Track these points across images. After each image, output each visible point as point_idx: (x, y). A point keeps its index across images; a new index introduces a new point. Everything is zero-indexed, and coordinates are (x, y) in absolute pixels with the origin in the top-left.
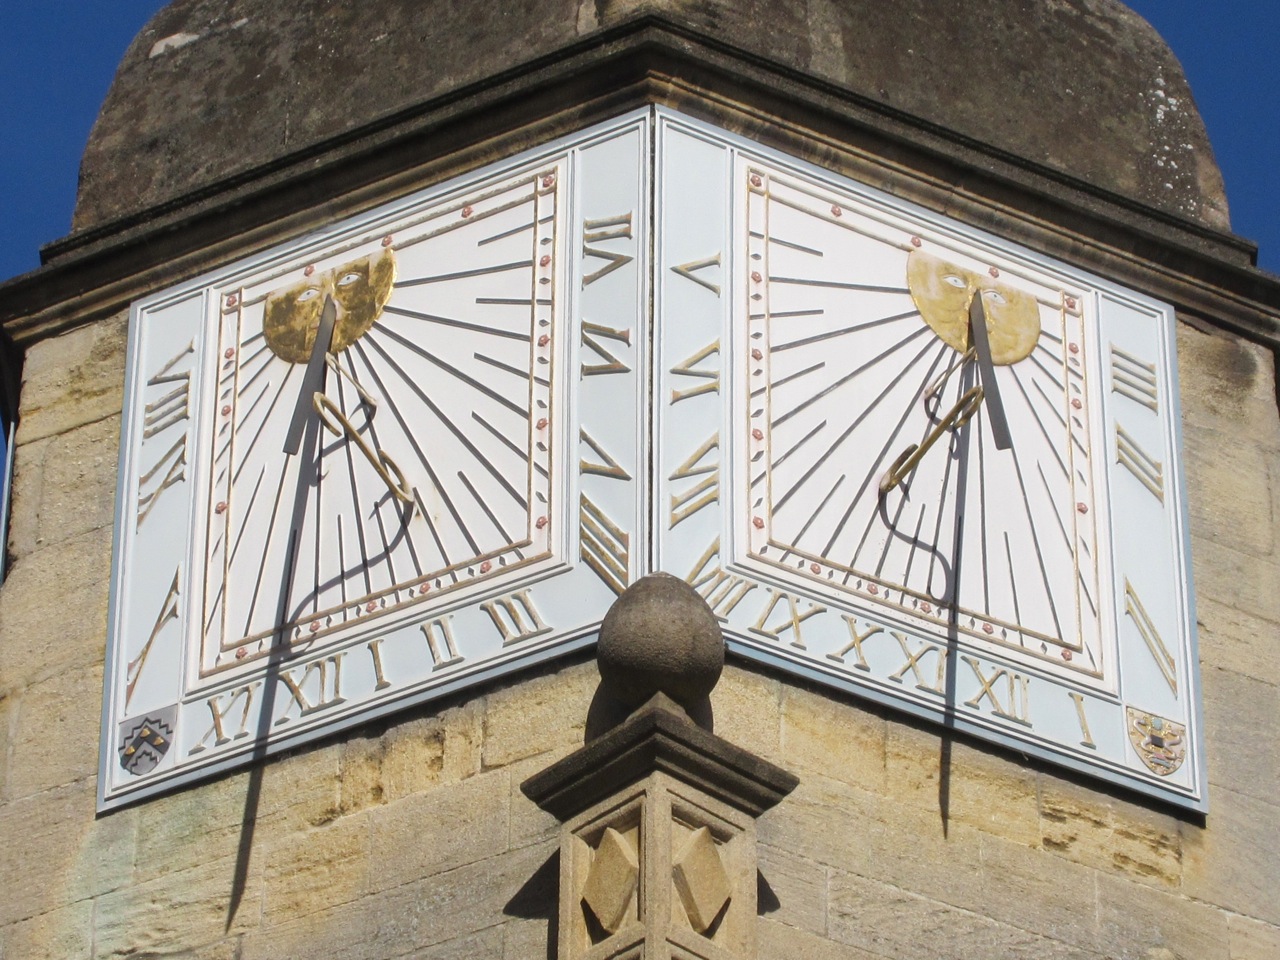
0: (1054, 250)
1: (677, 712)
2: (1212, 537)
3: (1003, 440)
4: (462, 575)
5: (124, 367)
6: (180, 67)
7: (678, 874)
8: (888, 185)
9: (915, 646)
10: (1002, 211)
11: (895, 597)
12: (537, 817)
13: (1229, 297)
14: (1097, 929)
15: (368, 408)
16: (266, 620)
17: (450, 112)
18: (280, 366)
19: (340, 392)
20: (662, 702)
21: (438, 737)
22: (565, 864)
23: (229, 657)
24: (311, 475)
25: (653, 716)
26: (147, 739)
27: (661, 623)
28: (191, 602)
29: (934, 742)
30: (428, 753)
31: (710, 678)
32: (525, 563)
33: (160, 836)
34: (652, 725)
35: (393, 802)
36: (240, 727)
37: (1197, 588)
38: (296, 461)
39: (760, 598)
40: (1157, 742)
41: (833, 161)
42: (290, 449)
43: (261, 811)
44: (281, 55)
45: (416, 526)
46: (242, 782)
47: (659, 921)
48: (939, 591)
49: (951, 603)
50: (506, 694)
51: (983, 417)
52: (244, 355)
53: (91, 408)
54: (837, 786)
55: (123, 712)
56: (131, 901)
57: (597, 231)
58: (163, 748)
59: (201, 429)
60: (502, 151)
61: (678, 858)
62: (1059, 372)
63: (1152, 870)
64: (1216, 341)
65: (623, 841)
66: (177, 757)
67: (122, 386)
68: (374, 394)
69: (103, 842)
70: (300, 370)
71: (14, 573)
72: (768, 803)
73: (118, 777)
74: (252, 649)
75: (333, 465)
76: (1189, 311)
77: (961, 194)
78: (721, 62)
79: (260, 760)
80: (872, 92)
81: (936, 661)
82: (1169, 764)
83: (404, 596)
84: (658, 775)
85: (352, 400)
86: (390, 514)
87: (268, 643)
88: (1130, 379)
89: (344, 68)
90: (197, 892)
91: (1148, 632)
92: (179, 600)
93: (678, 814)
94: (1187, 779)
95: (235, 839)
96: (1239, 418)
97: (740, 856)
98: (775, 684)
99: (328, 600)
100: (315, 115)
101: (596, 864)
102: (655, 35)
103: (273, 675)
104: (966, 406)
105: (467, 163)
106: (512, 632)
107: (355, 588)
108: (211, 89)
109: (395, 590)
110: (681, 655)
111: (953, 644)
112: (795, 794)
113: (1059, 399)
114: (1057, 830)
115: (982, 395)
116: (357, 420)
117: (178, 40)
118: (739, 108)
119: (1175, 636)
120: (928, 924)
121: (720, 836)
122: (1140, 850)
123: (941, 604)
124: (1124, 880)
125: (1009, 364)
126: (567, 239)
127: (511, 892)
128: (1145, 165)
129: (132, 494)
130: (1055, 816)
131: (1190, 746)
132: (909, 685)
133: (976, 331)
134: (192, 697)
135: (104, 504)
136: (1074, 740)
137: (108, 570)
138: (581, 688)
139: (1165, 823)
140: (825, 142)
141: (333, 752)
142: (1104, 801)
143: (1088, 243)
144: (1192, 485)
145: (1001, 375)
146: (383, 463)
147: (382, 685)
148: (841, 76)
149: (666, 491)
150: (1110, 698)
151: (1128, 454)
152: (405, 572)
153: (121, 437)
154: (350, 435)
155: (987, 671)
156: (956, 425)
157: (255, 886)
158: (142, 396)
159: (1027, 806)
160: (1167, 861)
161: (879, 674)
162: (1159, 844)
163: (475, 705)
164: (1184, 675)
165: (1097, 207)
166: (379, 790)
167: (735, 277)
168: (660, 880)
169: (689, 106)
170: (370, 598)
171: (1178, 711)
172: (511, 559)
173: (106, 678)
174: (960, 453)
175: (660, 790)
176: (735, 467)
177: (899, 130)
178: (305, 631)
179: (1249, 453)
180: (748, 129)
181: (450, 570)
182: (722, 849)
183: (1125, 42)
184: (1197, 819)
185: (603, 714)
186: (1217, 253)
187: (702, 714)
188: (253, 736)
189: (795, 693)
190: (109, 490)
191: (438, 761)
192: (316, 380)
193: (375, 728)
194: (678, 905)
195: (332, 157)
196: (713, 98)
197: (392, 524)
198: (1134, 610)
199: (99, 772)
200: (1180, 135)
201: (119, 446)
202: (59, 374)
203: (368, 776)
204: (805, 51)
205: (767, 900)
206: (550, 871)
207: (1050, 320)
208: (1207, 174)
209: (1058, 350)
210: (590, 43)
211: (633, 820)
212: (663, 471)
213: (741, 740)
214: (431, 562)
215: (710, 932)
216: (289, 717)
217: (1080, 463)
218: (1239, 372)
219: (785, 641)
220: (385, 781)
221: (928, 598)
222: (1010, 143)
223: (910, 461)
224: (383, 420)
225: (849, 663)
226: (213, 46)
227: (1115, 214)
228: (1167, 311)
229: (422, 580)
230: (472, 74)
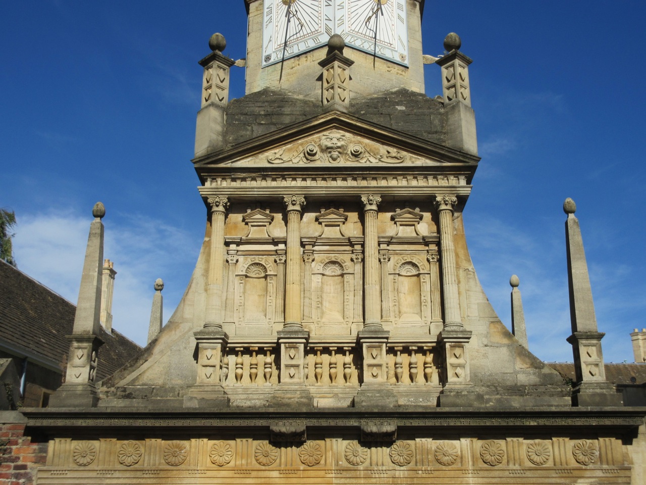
1: (339, 53)
2: (410, 29)
3: (382, 14)
4: (309, 35)
5: (263, 7)
7: (339, 75)
9: (370, 44)
11: (368, 37)
12: (320, 67)
14: (394, 83)
15: (296, 11)
16: (283, 41)
18: (284, 6)
19: (292, 9)
20: (336, 51)
21: (307, 57)
22: (324, 74)
23: (278, 47)
24: (289, 21)
25: (335, 53)
26: (268, 58)
27: (336, 41)
28: (273, 39)
29: (373, 57)
30: (306, 59)
31: (343, 48)
32: (318, 33)
33: (270, 71)
34: (335, 54)
35: (301, 66)
36: (280, 56)
37: (408, 36)
38: (287, 18)
39: (350, 37)
40: (402, 57)
42: (286, 16)
43: (283, 67)
45: (303, 28)
46: (281, 63)
47: (336, 81)
48: (374, 36)
49: (375, 38)
50: (316, 51)
51: (380, 12)
52: (279, 4)
53: (259, 12)
54: (360, 63)
55: (265, 54)
56: (266, 80)
58: (270, 59)
59: (274, 15)
61: (339, 72)
62: (390, 6)
63: (401, 75)
64: (411, 1)
65: (331, 70)
66: (272, 60)
67: (263, 9)
68: (297, 10)
69: (262, 72)
70: (287, 6)
71: (250, 35)
72: (351, 65)
73: (264, 63)
74: (281, 45)
75: (292, 20)
79: (283, 61)
81: (373, 46)
82: (404, 60)
83: (302, 38)
84: (336, 61)
85: (294, 10)
86: (300, 26)
87: (284, 45)
88: (400, 7)
90: (275, 79)
91: (402, 42)
92: (272, 39)
93: (339, 67)
94: (406, 62)
95: (280, 71)
96: (414, 12)
97: (347, 72)
98: (351, 49)
99: (291, 38)
101: (328, 74)
103: (284, 49)
104: (377, 10)
106: (316, 42)
107: (295, 37)
109: (300, 37)
110: (339, 45)
111: (375, 43)
112: (354, 64)
113: (390, 9)
114: (389, 69)
115: (379, 8)
116: (295, 13)
119: (405, 43)
120: (372, 82)
121: (344, 70)
122: (400, 72)
123: (374, 38)
124: (398, 76)
125: (383, 5)
127: (317, 78)
129: (265, 24)
130: (389, 67)
131: (407, 58)
132: (369, 49)
133: (379, 0)
134: (274, 52)
135: (261, 26)
136: (391, 57)
137: (262, 35)
138: (326, 50)
139: (403, 68)
141: (293, 59)
142: (395, 65)
144: (408, 22)
145: (382, 6)
146: (298, 19)
147: (299, 50)
149: (337, 22)
150: (396, 51)
152: (302, 34)
153: (263, 16)
154: (294, 15)
155: (380, 47)
156: (376, 13)
157: (283, 78)
158: (266, 10)
159: (385, 66)
160: (403, 73)
161: (366, 48)
162: (403, 71)
163: (311, 52)
164: (406, 48)
166: (299, 64)
168: (336, 76)
170: (297, 38)
171: (405, 53)
172: (316, 32)
173: (262, 50)
174: (377, 17)
175: (336, 63)
176: (346, 19)
178: (289, 43)
179: (416, 17)
181: (308, 34)
182: (345, 71)
184: (408, 68)
185: (329, 53)
187: (342, 53)
188: (282, 57)
189: (354, 50)
190: (262, 24)
191: (307, 60)
192: (289, 7)
193: (298, 56)
194: (339, 79)
197: (300, 28)
198: (400, 39)
199: (262, 63)
201: (263, 18)
202: (254, 8)
203: (297, 62)
205: (350, 79)
206: (322, 75)
209: (390, 3)
211: (333, 67)
212: (336, 20)
213: (347, 57)
214: (305, 33)
215: (343, 83)
216: (287, 55)
217: (393, 18)
218: (415, 6)
219: (353, 43)
220: (300, 63)
221: (372, 37)
223: (370, 18)
224: (298, 13)
225: (362, 46)
229: (304, 35)
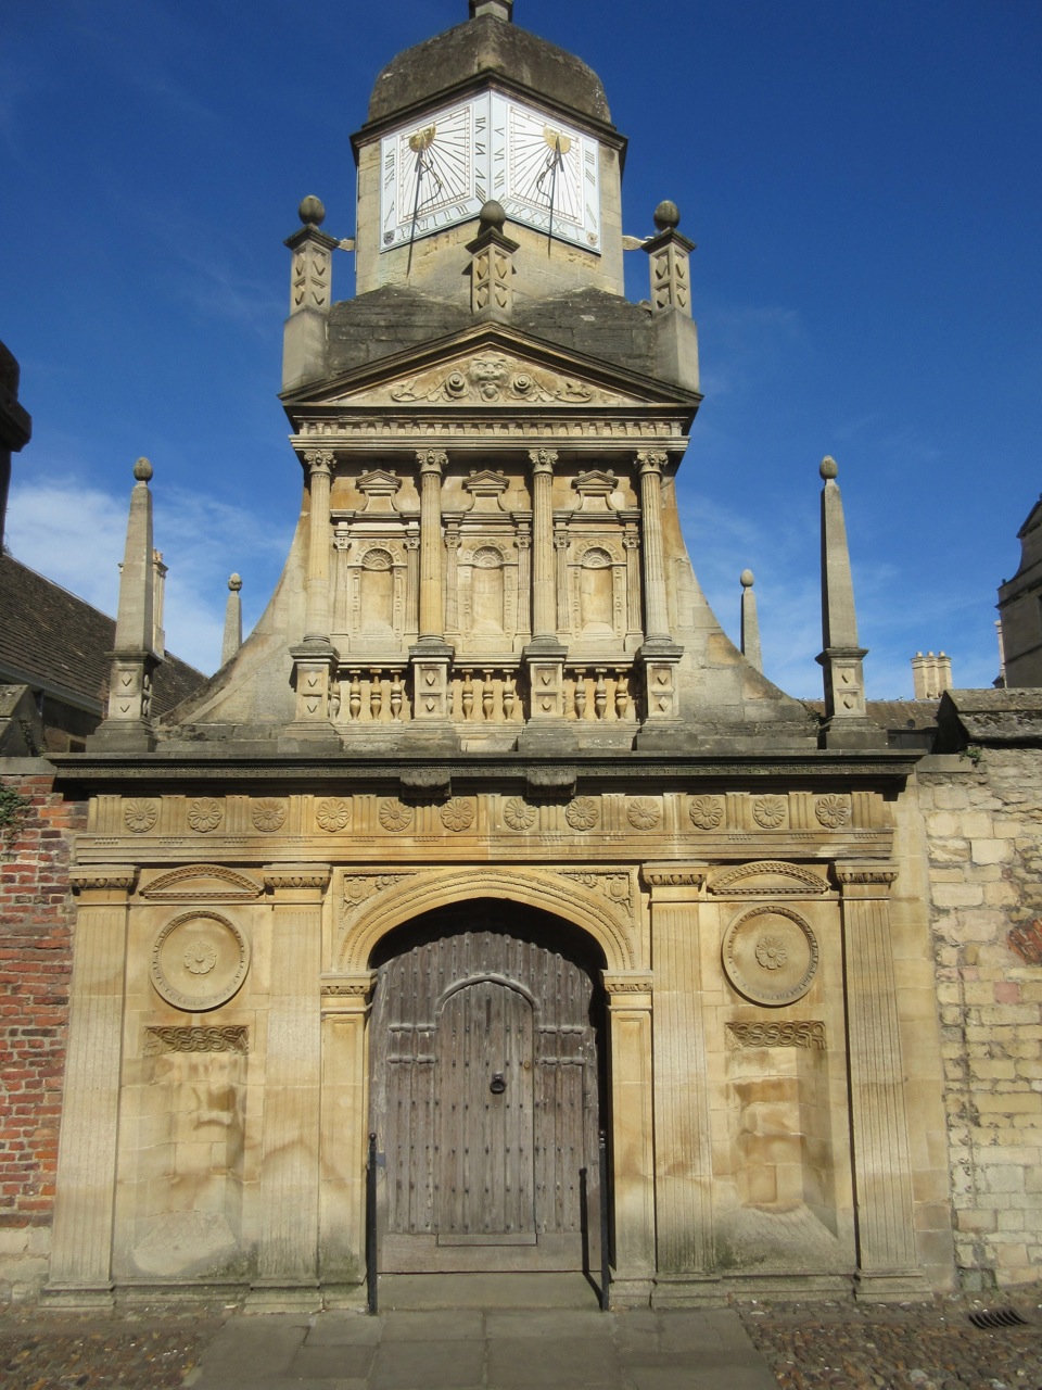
0: (575, 127)
1: (496, 231)
2: (604, 194)
3: (562, 170)
4: (452, 200)
5: (380, 154)
6: (389, 82)
7: (496, 265)
8: (540, 111)
9: (544, 217)
10: (563, 117)
11: (540, 206)
12: (468, 253)
13: (611, 139)
14: (579, 279)
15: (432, 162)
16: (412, 210)
17: (446, 92)
18: (413, 153)
19: (426, 159)
20: (493, 228)
21: (448, 236)
22: (474, 263)
23: (405, 218)
24: (420, 178)
25: (491, 231)
26: (389, 237)
27: (492, 211)
28: (397, 207)
29: (547, 238)
30: (446, 239)
31: (502, 223)
32: (465, 198)
33: (392, 258)
34: (491, 233)
35: (439, 250)
36: (408, 235)
37: (600, 204)
38: (417, 173)
39: (513, 205)
40: (591, 238)
41: (528, 105)
42: (416, 171)
43: (413, 252)
44: (410, 79)
45: (443, 189)
46: (409, 246)
47: (492, 275)
48: (549, 205)
49: (551, 207)
50: (462, 227)
51: (558, 165)
52: (405, 150)
53: (374, 162)
54: (528, 248)
55: (384, 230)
56: (387, 272)
57: (479, 121)
58: (393, 239)
59: (397, 167)
60: (458, 102)
61: (496, 261)
62: (574, 156)
63: (589, 266)
64: (607, 149)
65: (486, 259)
66: (395, 241)
67: (380, 157)
68: (433, 159)
69: (381, 258)
70: (417, 154)
72: (514, 250)
73: (384, 245)
74: (409, 217)
75: (425, 175)
76: (603, 142)
77: (555, 113)
78: (504, 80)
79: (412, 241)
80: (537, 88)
81: (548, 220)
82: (594, 244)
83: (440, 205)
84: (492, 244)
85: (428, 161)
86: (437, 186)
87: (413, 215)
88: (589, 157)
89: (424, 81)
90: (400, 271)
91: (591, 214)
92: (394, 206)
93: (496, 253)
94: (597, 247)
95: (408, 257)
96: (611, 167)
97: (508, 261)
98: (515, 225)
99: (425, 206)
100: (418, 93)
101: (480, 263)
102: (490, 73)
103: (414, 222)
104: (555, 162)
105: (451, 104)
106: (463, 213)
107: (430, 203)
108: (396, 87)
109: (438, 204)
110: (497, 218)
111: (551, 216)
112: (519, 249)
113: (574, 162)
114: (572, 258)
115: (558, 160)
116: (430, 165)
117: (388, 75)
118: (508, 92)
119: (596, 216)
120: (546, 277)
121: (504, 257)
122: (587, 262)
123: (549, 208)
124: (585, 269)
125: (564, 153)
126: (472, 123)
127: (463, 270)
128: (594, 107)
129: (384, 182)
130: (571, 255)
131: (599, 239)
132: (542, 226)
133: (557, 146)
134: (398, 227)
135: (378, 185)
136: (575, 238)
137: (380, 199)
138: (477, 225)
139: (592, 256)
140: (527, 100)
141: (427, 241)
142: (581, 251)
143: (581, 125)
144: (601, 182)
146: (435, 175)
147: (436, 225)
148: (530, 84)
149: (494, 181)
150: (582, 229)
151: (588, 174)
152: (440, 200)
153: (381, 169)
154: (428, 169)
155: (558, 223)
156: (552, 167)
157: (413, 269)
158: (384, 160)
159: (566, 252)
160: (593, 265)
161: (536, 223)
162: (591, 260)
163: (456, 229)
164: (598, 224)
165: (584, 117)
167: (507, 132)
168: (493, 266)
169: (498, 91)
170: (433, 206)
171: (597, 232)
172: (462, 197)
173: (380, 223)
174: (554, 174)
175: (493, 247)
176: (507, 175)
177: (542, 98)
178: (420, 213)
179: (613, 175)
180: (510, 97)
181: (450, 199)
182: (505, 260)
183: (590, 77)
184: (599, 255)
185: (481, 231)
186: (609, 129)
187: (501, 231)
188: (411, 236)
190: (378, 181)
191: (448, 242)
192: (420, 156)
193: (434, 235)
194: (496, 272)
195: (422, 103)
196: (504, 89)
197: (437, 189)
198: (588, 210)
199: (380, 244)
200: (601, 101)
201: (380, 171)
202: (367, 155)
203: (434, 245)
204: (522, 78)
205: (514, 272)
206: (471, 265)
207: (573, 143)
208: (607, 110)
209: (574, 150)
210: (476, 75)
211: (487, 254)
212: (493, 177)
213: (509, 237)
214: (446, 198)
215: (503, 278)
216: (418, 232)
217: (579, 178)
218: (612, 156)
219: (518, 215)
220: (437, 246)
221: (547, 206)
222: (565, 101)
223: (544, 175)
224: (435, 165)
225: (531, 220)
226: (396, 77)
227: (588, 119)
228: (597, 142)
229: (444, 201)
230: (452, 83)
